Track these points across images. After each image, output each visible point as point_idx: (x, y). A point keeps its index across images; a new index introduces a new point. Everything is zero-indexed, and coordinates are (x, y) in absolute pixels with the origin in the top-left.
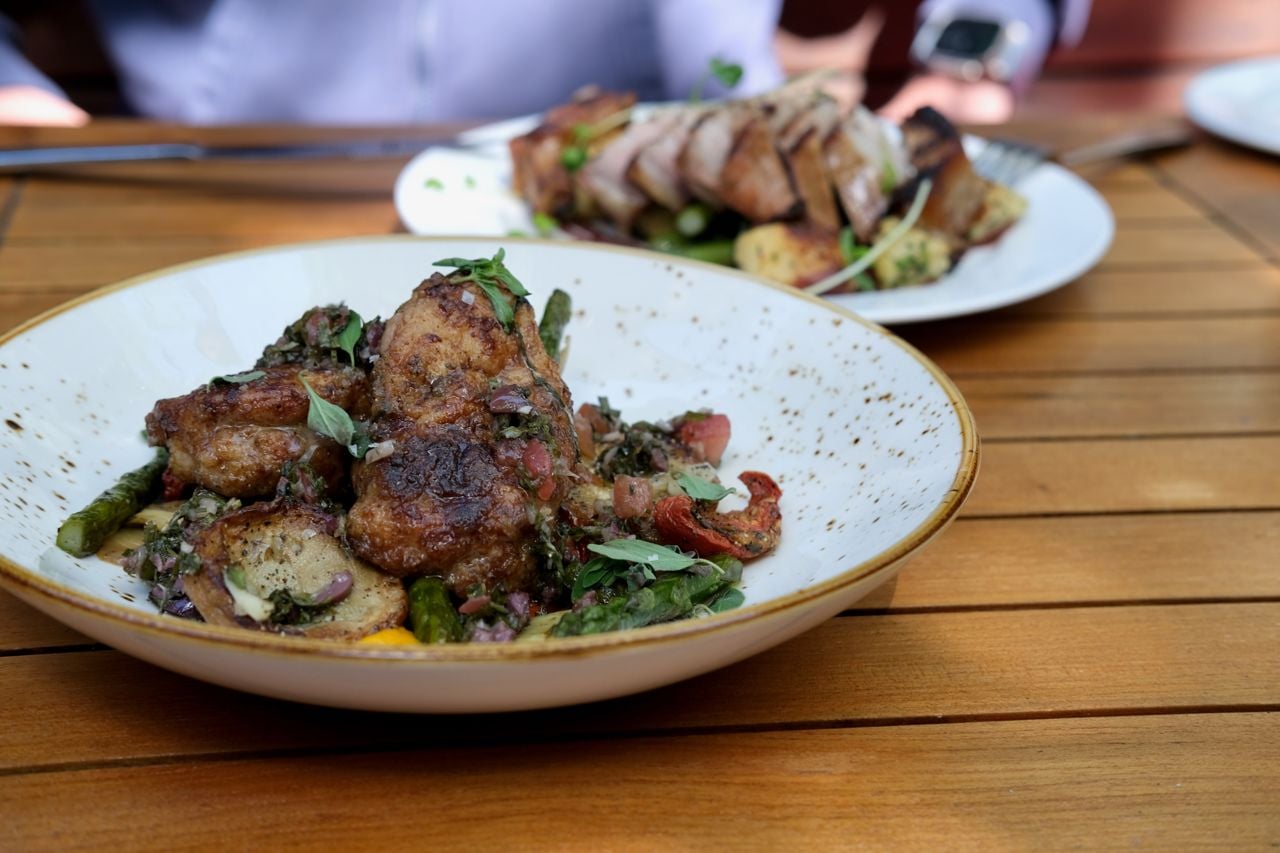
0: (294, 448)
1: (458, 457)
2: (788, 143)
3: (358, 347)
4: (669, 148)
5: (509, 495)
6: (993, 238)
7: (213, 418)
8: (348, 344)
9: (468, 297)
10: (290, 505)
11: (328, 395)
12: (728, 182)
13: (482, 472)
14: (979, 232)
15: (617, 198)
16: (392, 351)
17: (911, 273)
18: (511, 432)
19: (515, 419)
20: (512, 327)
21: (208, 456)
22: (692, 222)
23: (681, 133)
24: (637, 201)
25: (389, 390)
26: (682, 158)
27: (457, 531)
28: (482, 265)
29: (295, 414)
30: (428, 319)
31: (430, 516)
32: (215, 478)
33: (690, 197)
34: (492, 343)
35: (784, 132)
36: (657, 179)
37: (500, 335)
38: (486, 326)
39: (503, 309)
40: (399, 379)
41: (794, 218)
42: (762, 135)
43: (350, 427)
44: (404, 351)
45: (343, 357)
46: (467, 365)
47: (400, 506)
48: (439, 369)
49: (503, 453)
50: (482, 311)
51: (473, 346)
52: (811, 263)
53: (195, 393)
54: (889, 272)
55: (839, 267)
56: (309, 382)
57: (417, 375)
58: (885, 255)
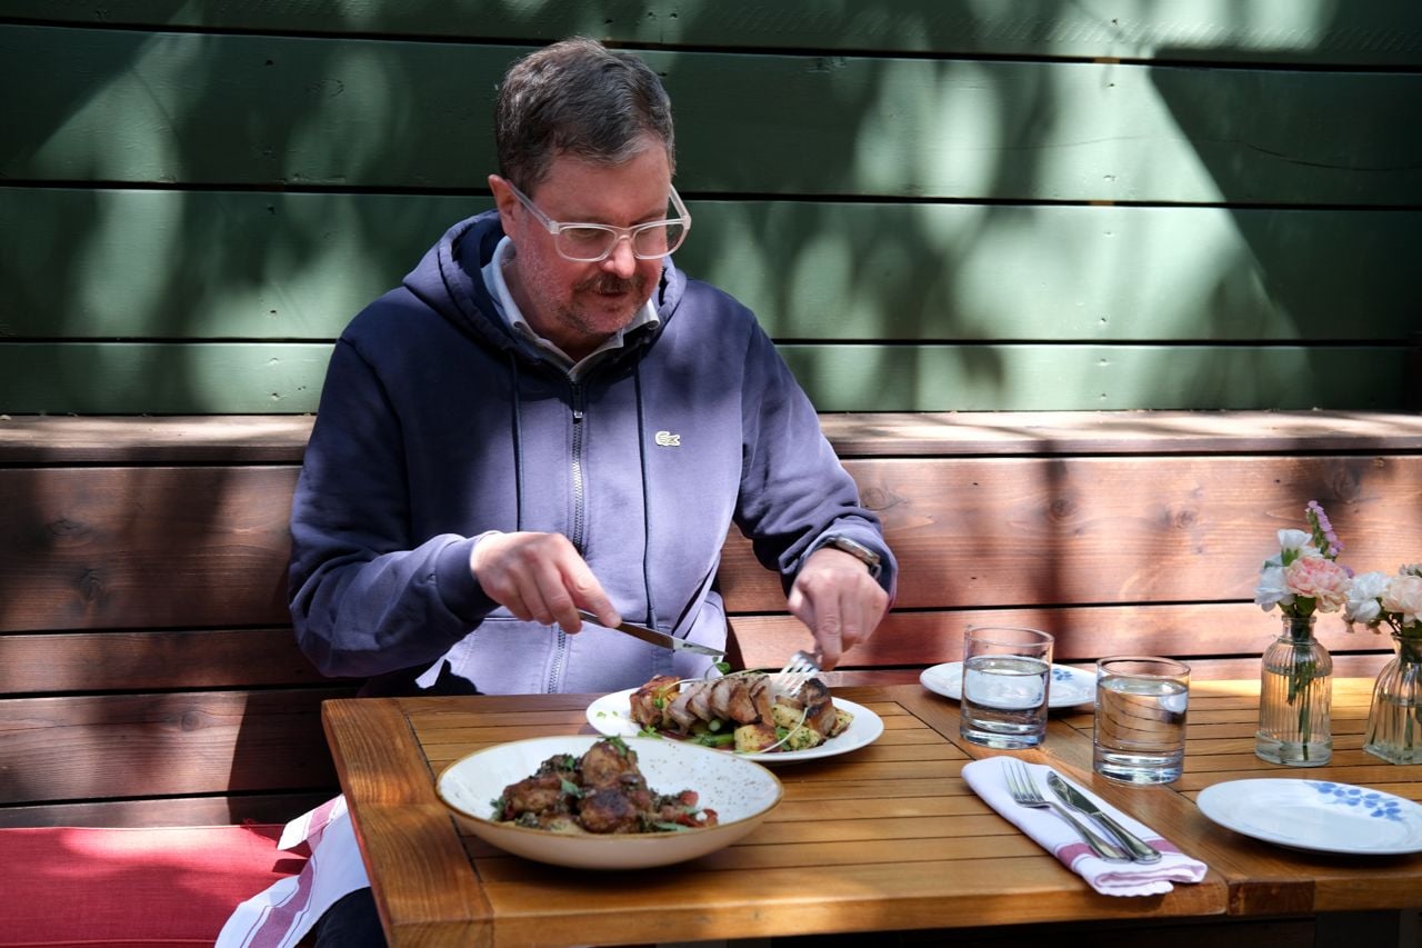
0: (558, 797)
1: (615, 796)
2: (752, 694)
3: (574, 766)
4: (703, 697)
5: (632, 807)
6: (844, 729)
7: (530, 788)
8: (570, 764)
9: (611, 747)
10: (560, 813)
11: (568, 779)
12: (732, 709)
13: (623, 800)
14: (834, 732)
15: (683, 718)
16: (588, 765)
17: (804, 743)
18: (631, 788)
19: (631, 784)
20: (626, 758)
21: (531, 800)
22: (715, 726)
23: (708, 690)
24: (693, 719)
25: (588, 778)
26: (711, 700)
27: (618, 818)
28: (614, 738)
29: (557, 787)
30: (599, 754)
31: (608, 813)
32: (532, 807)
33: (714, 716)
34: (620, 763)
35: (751, 690)
36: (700, 709)
37: (622, 760)
38: (618, 757)
39: (622, 752)
40: (591, 773)
41: (757, 722)
42: (744, 690)
43: (577, 789)
44: (593, 764)
45: (569, 770)
46: (613, 769)
47: (598, 809)
48: (604, 770)
49: (629, 794)
50: (616, 752)
51: (614, 763)
52: (765, 740)
53: (523, 782)
54: (795, 743)
55: (776, 741)
56: (561, 777)
57: (597, 772)
58: (793, 736)
